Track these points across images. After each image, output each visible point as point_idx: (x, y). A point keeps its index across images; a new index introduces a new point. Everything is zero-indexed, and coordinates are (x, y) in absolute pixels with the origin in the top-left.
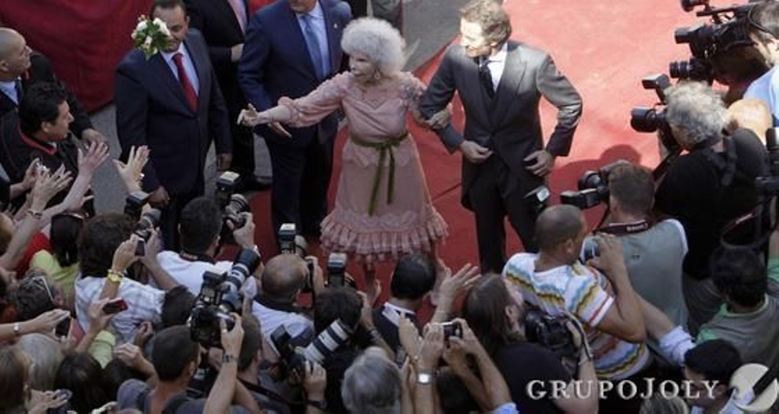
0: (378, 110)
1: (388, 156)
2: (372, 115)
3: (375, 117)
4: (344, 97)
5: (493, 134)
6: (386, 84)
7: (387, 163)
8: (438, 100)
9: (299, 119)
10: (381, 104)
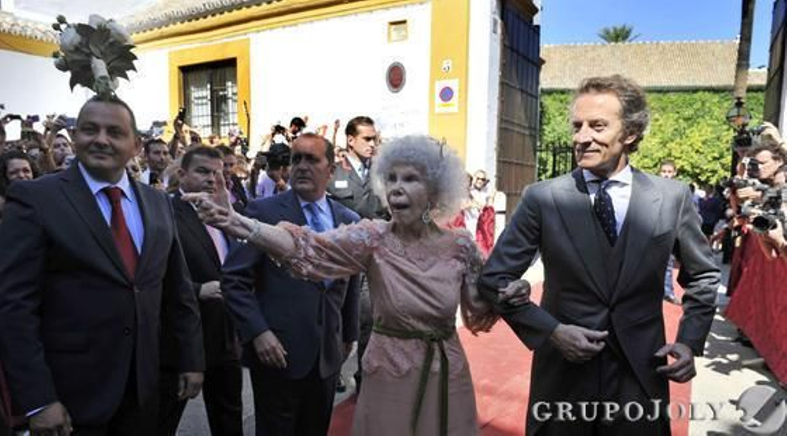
0: (430, 273)
1: (437, 354)
2: (419, 280)
3: (424, 282)
4: (376, 248)
5: (612, 310)
6: (434, 239)
7: (436, 366)
8: (513, 263)
9: (307, 258)
10: (431, 266)
